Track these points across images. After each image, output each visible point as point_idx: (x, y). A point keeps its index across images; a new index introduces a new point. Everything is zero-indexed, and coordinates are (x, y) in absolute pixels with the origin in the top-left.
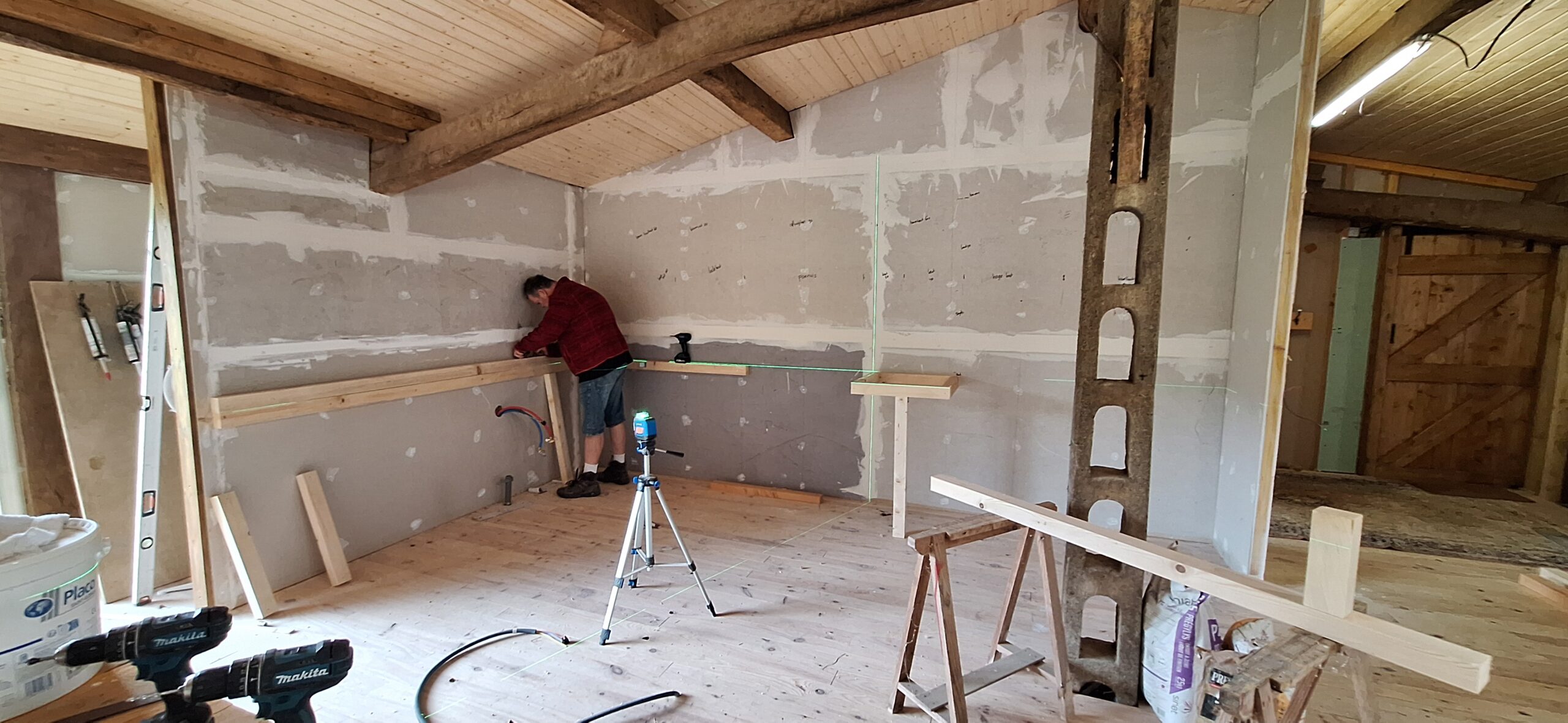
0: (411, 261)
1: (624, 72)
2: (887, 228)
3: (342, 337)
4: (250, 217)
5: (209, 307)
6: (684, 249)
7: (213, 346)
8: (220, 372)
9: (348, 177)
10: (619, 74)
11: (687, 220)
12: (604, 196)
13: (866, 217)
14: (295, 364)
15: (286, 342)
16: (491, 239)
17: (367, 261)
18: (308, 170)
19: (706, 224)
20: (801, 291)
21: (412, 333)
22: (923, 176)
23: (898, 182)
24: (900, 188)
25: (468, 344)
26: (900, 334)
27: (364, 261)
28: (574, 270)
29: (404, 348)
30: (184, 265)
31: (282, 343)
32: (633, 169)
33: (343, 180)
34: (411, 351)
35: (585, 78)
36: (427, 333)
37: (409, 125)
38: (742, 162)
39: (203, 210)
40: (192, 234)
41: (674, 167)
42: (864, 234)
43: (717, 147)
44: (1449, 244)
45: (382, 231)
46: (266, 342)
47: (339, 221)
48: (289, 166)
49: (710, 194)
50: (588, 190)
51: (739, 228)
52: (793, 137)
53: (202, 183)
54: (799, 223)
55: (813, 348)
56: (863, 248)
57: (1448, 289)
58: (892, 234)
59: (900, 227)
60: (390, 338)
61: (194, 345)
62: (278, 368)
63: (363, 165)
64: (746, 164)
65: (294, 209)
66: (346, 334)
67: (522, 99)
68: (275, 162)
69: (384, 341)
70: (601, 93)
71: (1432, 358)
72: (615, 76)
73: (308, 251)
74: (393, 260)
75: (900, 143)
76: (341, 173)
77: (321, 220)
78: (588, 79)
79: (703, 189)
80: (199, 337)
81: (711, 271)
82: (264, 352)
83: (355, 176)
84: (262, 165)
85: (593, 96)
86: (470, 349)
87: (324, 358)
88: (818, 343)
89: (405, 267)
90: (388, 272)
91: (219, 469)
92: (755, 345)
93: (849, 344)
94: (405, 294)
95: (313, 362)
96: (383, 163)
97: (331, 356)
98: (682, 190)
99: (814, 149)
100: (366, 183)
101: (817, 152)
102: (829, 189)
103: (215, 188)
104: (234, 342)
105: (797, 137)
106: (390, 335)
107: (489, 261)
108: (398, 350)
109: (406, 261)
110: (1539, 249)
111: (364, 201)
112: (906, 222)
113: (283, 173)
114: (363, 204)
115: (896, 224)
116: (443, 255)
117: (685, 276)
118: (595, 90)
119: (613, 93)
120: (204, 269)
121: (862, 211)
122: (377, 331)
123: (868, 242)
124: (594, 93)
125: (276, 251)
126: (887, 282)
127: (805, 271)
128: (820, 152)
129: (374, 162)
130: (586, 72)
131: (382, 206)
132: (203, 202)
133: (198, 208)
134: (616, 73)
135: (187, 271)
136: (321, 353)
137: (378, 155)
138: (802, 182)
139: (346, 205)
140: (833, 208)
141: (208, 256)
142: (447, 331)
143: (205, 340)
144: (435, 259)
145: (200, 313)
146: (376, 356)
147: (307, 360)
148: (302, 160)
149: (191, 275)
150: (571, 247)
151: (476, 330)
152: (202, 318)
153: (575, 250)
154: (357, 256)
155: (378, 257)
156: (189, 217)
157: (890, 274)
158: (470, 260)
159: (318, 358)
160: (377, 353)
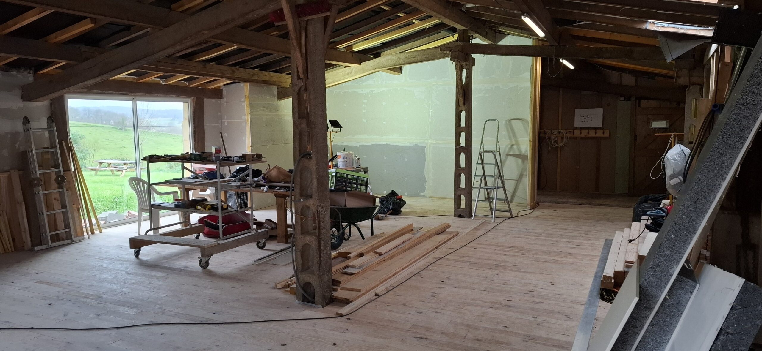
2: (432, 105)
6: (365, 111)
13: (425, 101)
18: (266, 97)
20: (405, 126)
22: (443, 88)
33: (272, 98)
38: (385, 82)
44: (653, 103)
45: (279, 111)
48: (263, 96)
49: (373, 93)
51: (384, 104)
55: (408, 145)
63: (276, 93)
65: (264, 107)
73: (266, 118)
75: (436, 77)
79: (371, 90)
81: (374, 119)
83: (274, 96)
88: (411, 144)
92: (389, 145)
93: (421, 144)
96: (281, 92)
98: (363, 90)
101: (409, 78)
102: (413, 92)
105: (403, 73)
114: (275, 104)
115: (435, 103)
131: (279, 104)
138: (405, 89)
148: (265, 94)
155: (278, 119)
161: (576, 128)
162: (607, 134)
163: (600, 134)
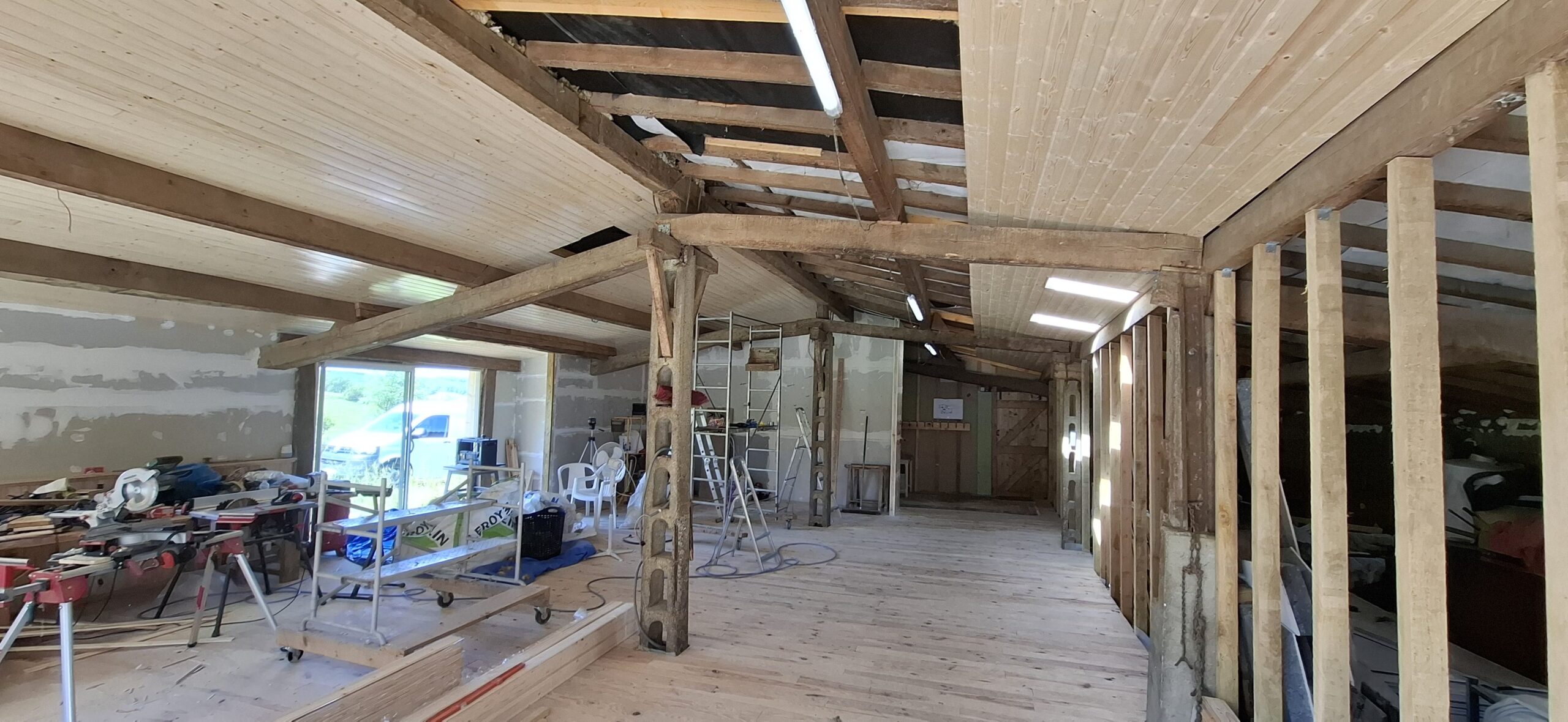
17: (584, 400)
18: (578, 370)
33: (586, 373)
37: (607, 354)
44: (1014, 396)
45: (591, 389)
47: (583, 386)
48: (575, 370)
57: (1016, 414)
63: (589, 366)
65: (574, 383)
68: (572, 369)
71: (1014, 443)
73: (576, 397)
74: (593, 399)
76: (584, 370)
77: (579, 387)
83: (587, 370)
84: (569, 371)
100: (589, 372)
109: (596, 399)
110: (1044, 399)
113: (573, 372)
114: (588, 380)
116: (604, 395)
129: (592, 365)
131: (593, 380)
137: (597, 364)
139: (585, 380)
143: (554, 426)
148: (577, 367)
154: (585, 397)
161: (936, 420)
162: (967, 428)
163: (960, 427)
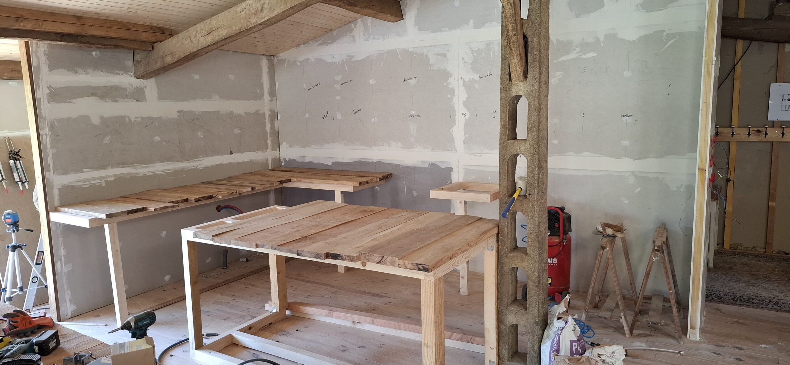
0: (160, 118)
1: (264, 10)
2: (464, 82)
3: (121, 166)
4: (71, 102)
5: (53, 154)
6: (338, 98)
7: (56, 175)
8: (59, 189)
9: (122, 72)
10: (262, 10)
11: (338, 78)
12: (287, 61)
13: (451, 74)
14: (96, 183)
15: (92, 171)
16: (211, 98)
17: (134, 120)
18: (100, 71)
19: (350, 81)
20: (411, 126)
21: (162, 162)
22: (486, 44)
23: (471, 49)
24: (473, 53)
25: (197, 166)
26: (475, 155)
27: (133, 120)
28: (270, 113)
29: (158, 171)
30: (41, 133)
31: (89, 171)
32: (304, 43)
33: (119, 74)
34: (162, 172)
35: (244, 13)
36: (171, 161)
37: (153, 39)
38: (371, 37)
39: (49, 103)
40: (44, 115)
41: (330, 41)
42: (450, 86)
43: (355, 27)
45: (142, 101)
46: (82, 172)
47: (118, 99)
48: (90, 71)
49: (352, 60)
50: (278, 57)
51: (371, 83)
52: (403, 19)
53: (47, 87)
54: (408, 80)
55: (419, 165)
56: (449, 96)
58: (468, 86)
59: (472, 81)
60: (150, 165)
61: (47, 175)
62: (88, 186)
63: (130, 63)
64: (374, 39)
65: (93, 95)
66: (123, 164)
67: (212, 24)
68: (82, 70)
69: (146, 167)
70: (252, 22)
72: (259, 11)
73: (102, 118)
74: (149, 118)
75: (471, 22)
76: (117, 70)
77: (107, 99)
78: (245, 13)
79: (348, 56)
80: (49, 170)
81: (355, 113)
82: (80, 177)
83: (125, 70)
84: (76, 72)
85: (248, 24)
86: (199, 169)
87: (112, 179)
88: (423, 162)
89: (156, 123)
90: (146, 126)
91: (61, 242)
92: (384, 163)
93: (443, 162)
94: (157, 138)
95: (106, 182)
96: (141, 61)
97: (116, 178)
98: (335, 57)
99: (417, 27)
101: (418, 29)
102: (427, 56)
103: (53, 88)
104: (65, 173)
105: (405, 18)
106: (149, 163)
107: (210, 112)
108: (155, 172)
109: (157, 118)
111: (131, 85)
112: (476, 77)
113: (87, 75)
114: (131, 87)
115: (470, 79)
116: (180, 112)
117: (339, 116)
118: (250, 20)
119: (259, 22)
120: (50, 134)
121: (448, 71)
122: (141, 162)
123: (452, 92)
124: (249, 21)
125: (85, 119)
126: (465, 119)
127: (413, 113)
128: (420, 29)
129: (136, 61)
130: (245, 9)
131: (142, 87)
132: (48, 97)
133: (46, 101)
134: (260, 10)
135: (43, 135)
136: (111, 176)
137: (138, 57)
138: (410, 51)
139: (121, 88)
140: (429, 68)
141: (52, 127)
142: (184, 158)
143: (52, 172)
144: (174, 115)
145: (49, 158)
146: (141, 176)
147: (103, 181)
148: (97, 66)
149: (44, 137)
150: (267, 97)
151: (202, 157)
152: (50, 160)
153: (270, 98)
154: (129, 117)
155: (141, 117)
156: (42, 106)
157: (468, 114)
158: (197, 113)
159: (110, 179)
160: (142, 175)
161: (773, 124)
